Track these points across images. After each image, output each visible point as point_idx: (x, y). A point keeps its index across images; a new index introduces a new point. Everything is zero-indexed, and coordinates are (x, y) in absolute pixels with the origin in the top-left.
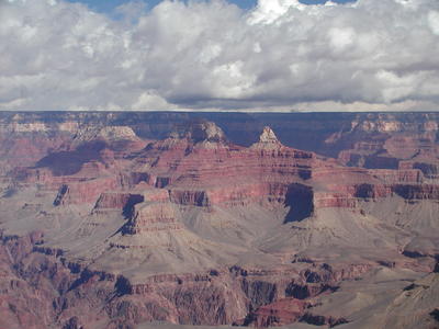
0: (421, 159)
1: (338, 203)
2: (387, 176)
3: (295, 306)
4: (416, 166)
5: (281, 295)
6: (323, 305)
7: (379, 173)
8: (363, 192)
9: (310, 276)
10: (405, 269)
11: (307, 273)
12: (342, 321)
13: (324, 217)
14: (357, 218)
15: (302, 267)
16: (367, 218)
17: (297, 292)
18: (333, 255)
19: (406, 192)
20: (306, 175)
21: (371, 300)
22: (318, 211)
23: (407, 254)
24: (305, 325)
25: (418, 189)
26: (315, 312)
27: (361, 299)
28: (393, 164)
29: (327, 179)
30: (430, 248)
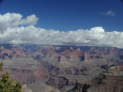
0: (99, 53)
1: (88, 58)
2: (95, 55)
3: (82, 72)
4: (99, 54)
5: (80, 71)
6: (85, 72)
7: (94, 54)
8: (91, 57)
9: (84, 69)
10: (97, 68)
11: (83, 68)
12: (88, 75)
13: (86, 60)
14: (91, 61)
15: (83, 67)
16: (92, 61)
17: (82, 71)
18: (87, 66)
19: (97, 57)
20: (84, 54)
21: (92, 72)
22: (85, 59)
23: (97, 66)
24: (83, 75)
25: (99, 57)
26: (84, 73)
27: (91, 72)
28: (96, 53)
29: (87, 55)
30: (100, 65)
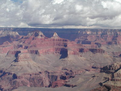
1: (75, 54)
2: (88, 46)
3: (63, 82)
4: (96, 43)
5: (59, 79)
6: (70, 81)
7: (86, 45)
8: (81, 51)
9: (67, 74)
10: (92, 72)
11: (66, 73)
12: (75, 86)
13: (71, 57)
14: (80, 58)
15: (65, 71)
16: (82, 58)
17: (63, 78)
18: (73, 68)
19: (93, 51)
20: (66, 46)
21: (83, 80)
22: (69, 56)
23: (93, 67)
24: (65, 87)
25: (96, 50)
26: (68, 83)
27: (80, 80)
28: (89, 43)
29: (72, 47)
30: (99, 66)
